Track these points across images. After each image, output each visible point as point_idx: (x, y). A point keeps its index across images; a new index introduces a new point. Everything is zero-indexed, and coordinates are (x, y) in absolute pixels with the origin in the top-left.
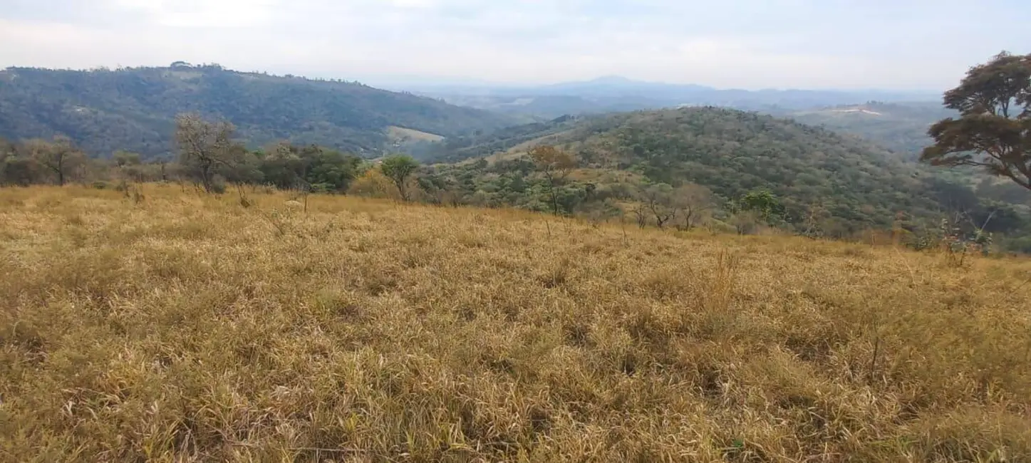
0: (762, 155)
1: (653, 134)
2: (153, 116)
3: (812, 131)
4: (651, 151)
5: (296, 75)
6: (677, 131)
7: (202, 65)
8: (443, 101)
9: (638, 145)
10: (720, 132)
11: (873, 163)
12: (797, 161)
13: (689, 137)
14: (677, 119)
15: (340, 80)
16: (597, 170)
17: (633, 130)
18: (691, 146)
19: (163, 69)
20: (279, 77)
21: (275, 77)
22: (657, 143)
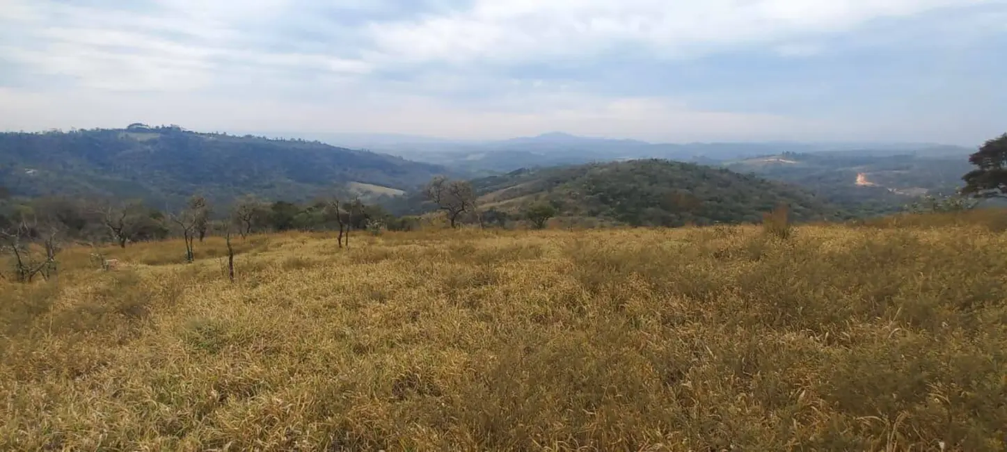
0: (710, 200)
1: (613, 184)
2: (107, 177)
3: (745, 178)
4: (614, 198)
5: (256, 135)
6: (634, 182)
7: (161, 127)
8: (401, 158)
9: (602, 194)
10: (671, 181)
11: (801, 205)
12: (740, 204)
13: (646, 187)
14: (632, 170)
15: (300, 139)
16: (570, 218)
17: (596, 181)
18: (648, 194)
19: (119, 130)
20: (239, 138)
21: (234, 137)
22: (618, 192)
